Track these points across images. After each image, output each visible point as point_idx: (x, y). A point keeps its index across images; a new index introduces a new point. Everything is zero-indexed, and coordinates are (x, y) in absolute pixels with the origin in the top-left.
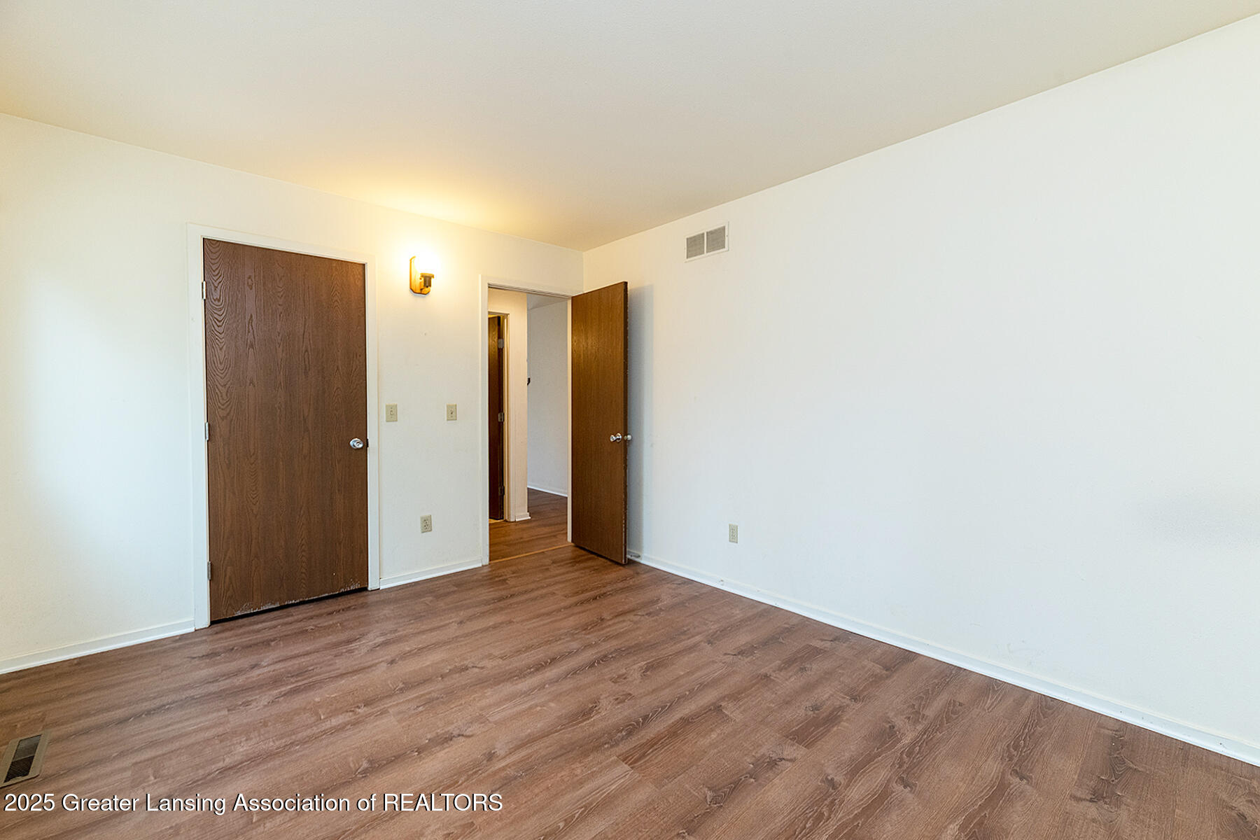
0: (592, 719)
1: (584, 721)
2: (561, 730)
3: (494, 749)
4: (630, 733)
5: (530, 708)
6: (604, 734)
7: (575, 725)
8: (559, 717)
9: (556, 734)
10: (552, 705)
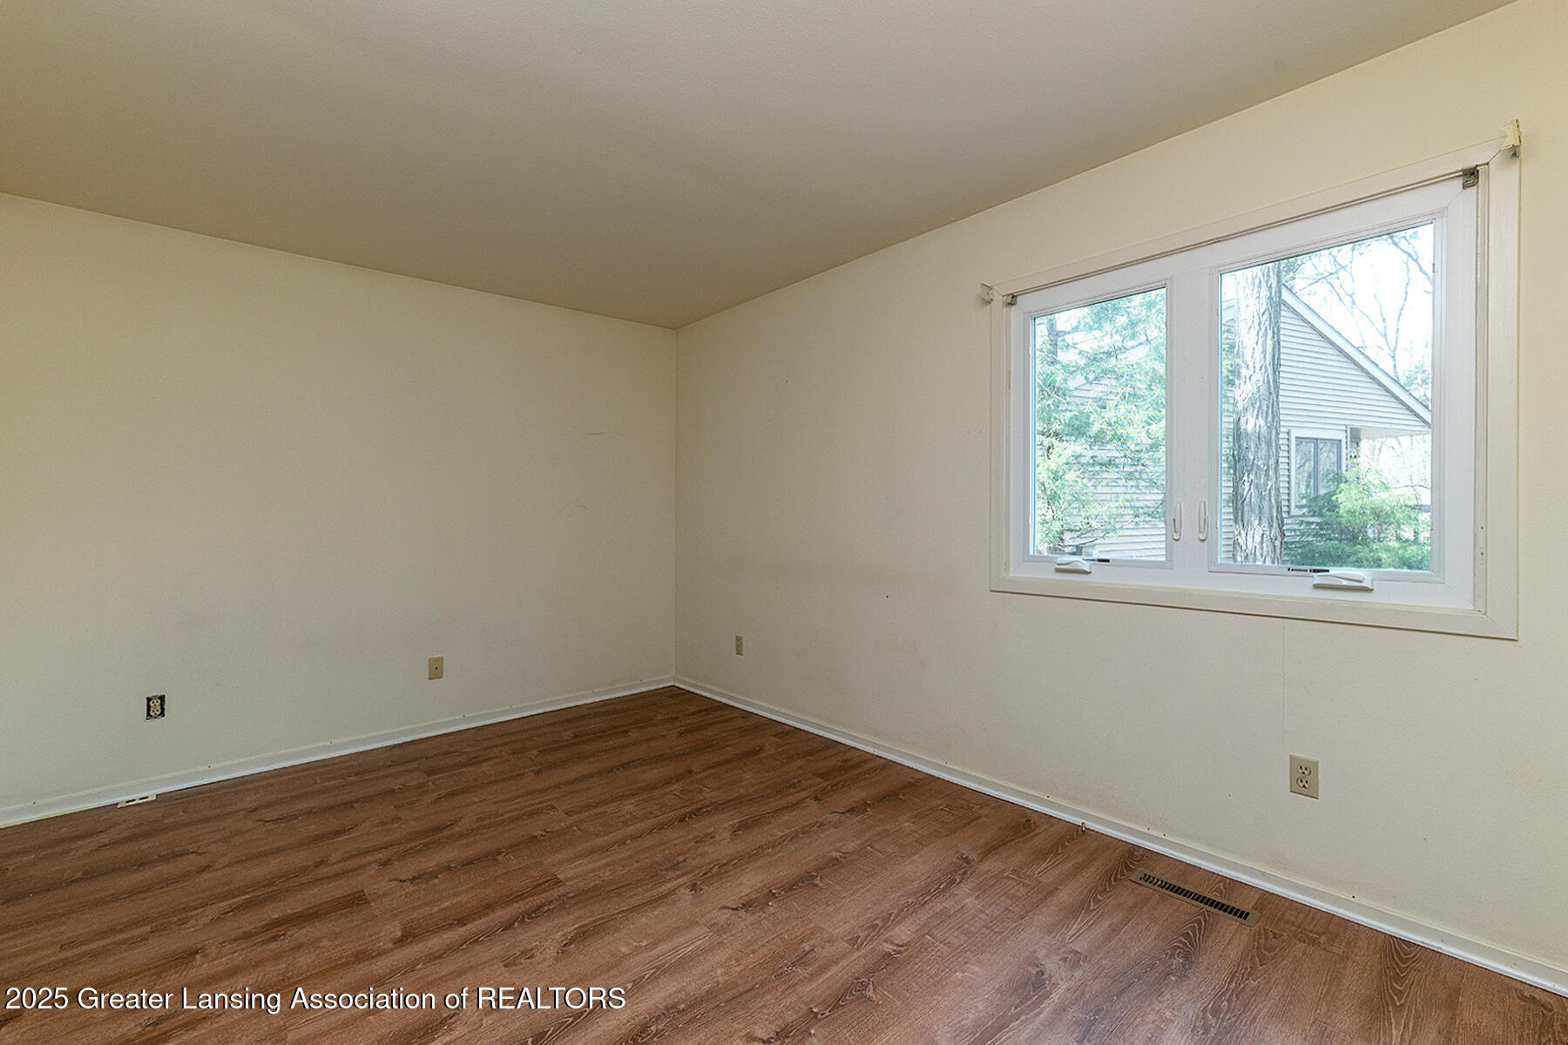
0: (576, 926)
1: (586, 925)
2: (618, 913)
3: (692, 894)
4: (539, 908)
5: (655, 944)
6: (569, 908)
7: (600, 919)
8: (617, 930)
9: (624, 909)
10: (624, 950)
